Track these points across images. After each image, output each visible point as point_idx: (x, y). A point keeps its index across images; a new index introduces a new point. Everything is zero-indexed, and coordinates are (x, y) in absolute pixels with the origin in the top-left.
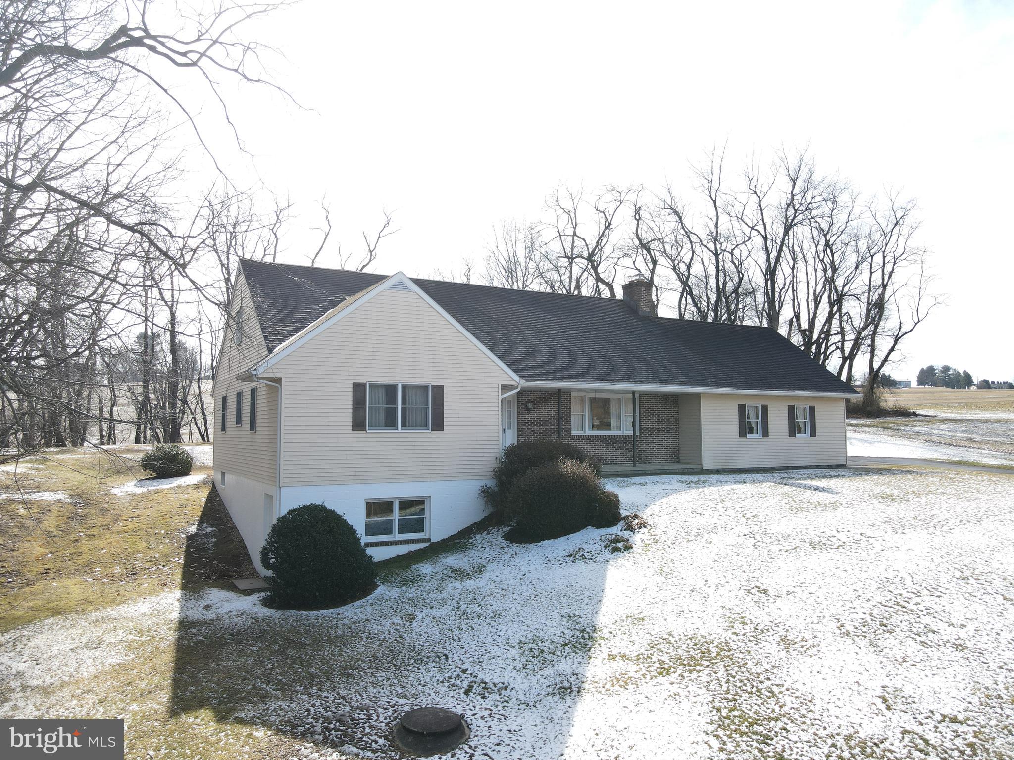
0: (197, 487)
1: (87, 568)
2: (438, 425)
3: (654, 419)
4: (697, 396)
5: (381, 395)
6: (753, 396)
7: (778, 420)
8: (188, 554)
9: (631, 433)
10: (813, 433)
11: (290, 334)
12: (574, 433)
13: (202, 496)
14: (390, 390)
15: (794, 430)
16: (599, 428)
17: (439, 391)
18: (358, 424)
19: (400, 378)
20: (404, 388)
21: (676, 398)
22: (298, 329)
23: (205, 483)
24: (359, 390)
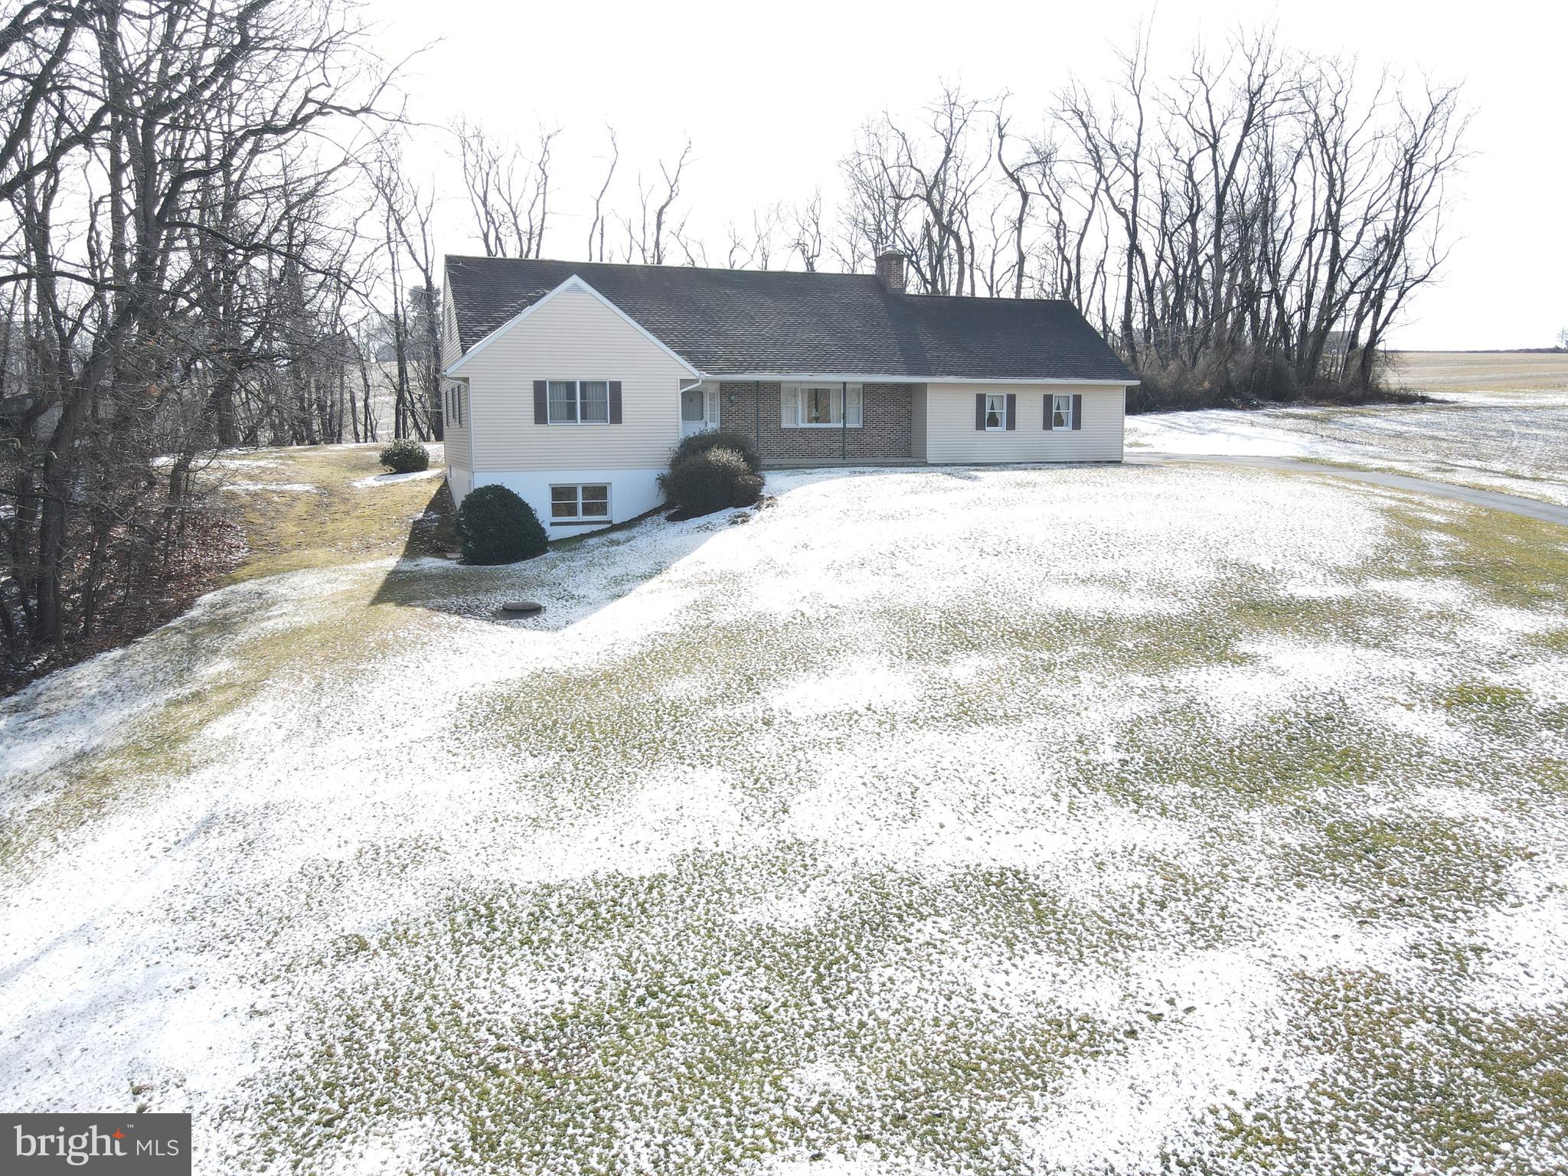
0: (430, 481)
1: (332, 543)
2: (616, 417)
3: (880, 411)
4: (925, 385)
5: (563, 392)
6: (996, 387)
7: (1030, 410)
8: (412, 533)
9: (841, 425)
10: (1077, 425)
11: (484, 334)
12: (784, 425)
13: (433, 489)
14: (570, 386)
15: (1051, 420)
16: (817, 420)
17: (616, 387)
18: (540, 417)
19: (578, 374)
20: (583, 385)
21: (908, 387)
22: (492, 329)
23: (438, 477)
24: (539, 387)
